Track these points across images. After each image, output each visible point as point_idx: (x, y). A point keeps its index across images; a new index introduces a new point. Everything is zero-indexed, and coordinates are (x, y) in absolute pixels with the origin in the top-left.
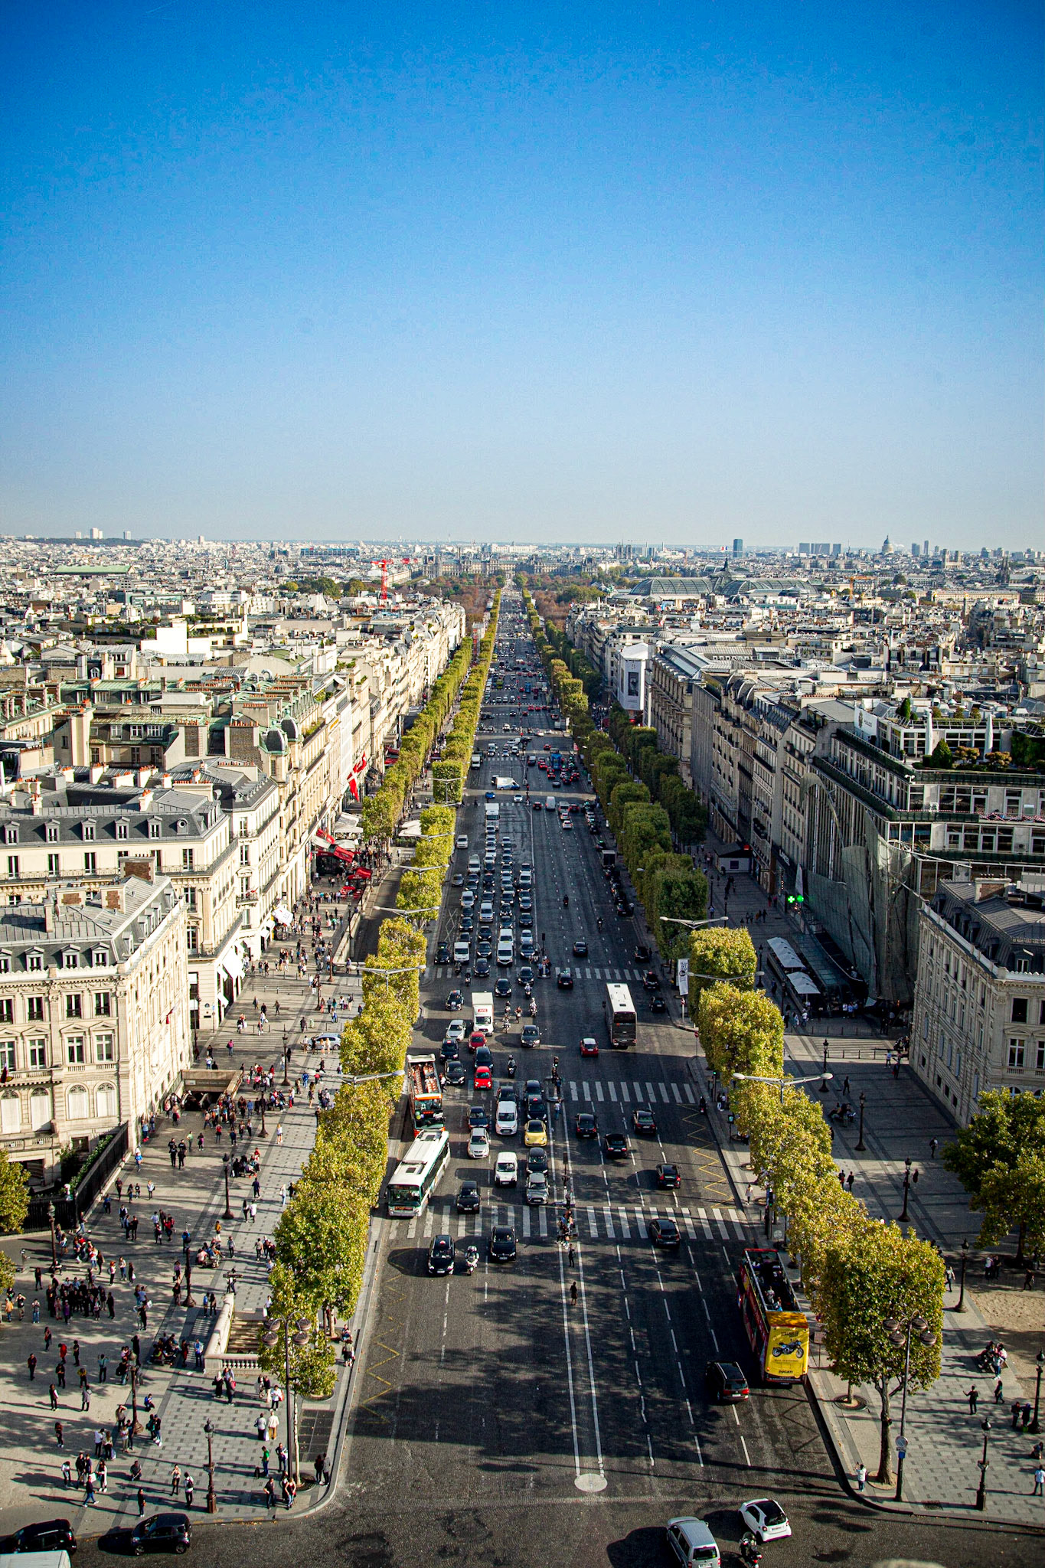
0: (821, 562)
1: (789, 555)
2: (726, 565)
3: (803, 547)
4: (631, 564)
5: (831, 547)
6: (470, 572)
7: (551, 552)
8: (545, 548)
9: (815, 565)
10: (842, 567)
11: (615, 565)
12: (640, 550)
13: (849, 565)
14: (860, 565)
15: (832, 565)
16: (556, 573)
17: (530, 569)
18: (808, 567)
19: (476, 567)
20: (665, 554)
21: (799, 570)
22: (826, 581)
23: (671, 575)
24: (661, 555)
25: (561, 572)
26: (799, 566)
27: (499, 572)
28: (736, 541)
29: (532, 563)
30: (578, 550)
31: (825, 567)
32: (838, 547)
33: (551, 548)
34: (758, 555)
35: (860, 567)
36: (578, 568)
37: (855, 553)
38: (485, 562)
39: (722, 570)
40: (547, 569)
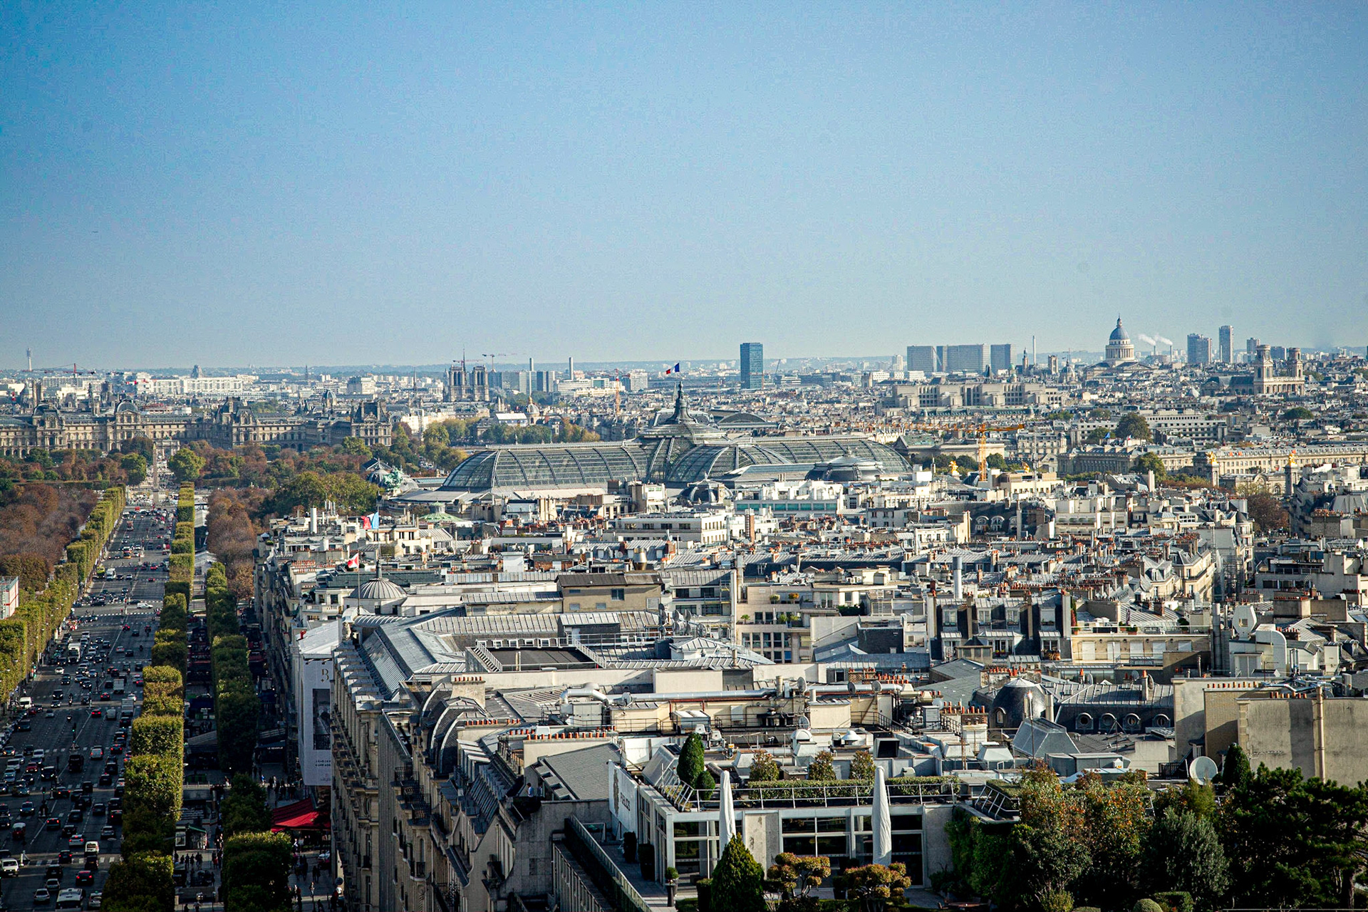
0: (946, 391)
1: (880, 376)
2: (678, 407)
3: (917, 356)
4: (484, 412)
5: (987, 353)
6: (61, 446)
7: (291, 391)
8: (277, 379)
9: (931, 399)
10: (1000, 401)
11: (441, 417)
12: (514, 378)
13: (1016, 397)
14: (1042, 395)
15: (974, 397)
16: (284, 442)
17: (222, 435)
18: (915, 404)
19: (79, 434)
21: (893, 412)
22: (946, 438)
23: (577, 438)
24: (564, 389)
25: (298, 441)
26: (892, 403)
27: (142, 447)
28: (745, 348)
29: (226, 418)
30: (355, 382)
31: (958, 402)
32: (1002, 352)
33: (292, 380)
34: (805, 380)
35: (1043, 399)
36: (343, 428)
37: (1044, 366)
38: (102, 421)
39: (671, 420)
40: (265, 433)
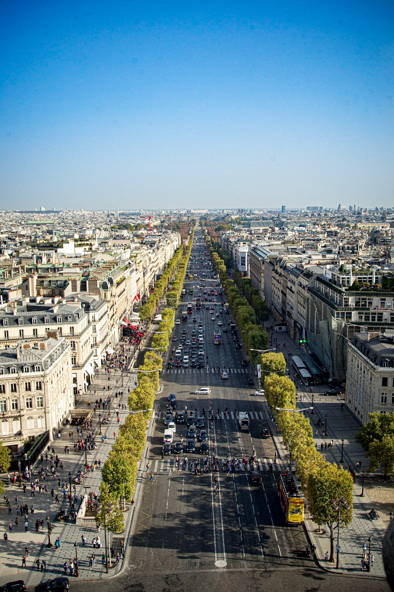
0: (315, 214)
1: (303, 211)
2: (279, 215)
3: (308, 208)
4: (243, 216)
5: (319, 208)
6: (183, 220)
7: (213, 212)
8: (211, 210)
9: (313, 215)
10: (323, 215)
11: (237, 216)
12: (247, 211)
13: (326, 215)
15: (319, 215)
16: (215, 220)
17: (206, 219)
18: (310, 216)
19: (185, 219)
20: (256, 212)
21: (307, 217)
22: (317, 221)
23: (258, 220)
24: (255, 212)
25: (217, 220)
26: (307, 215)
27: (193, 220)
28: (283, 207)
29: (206, 216)
30: (223, 211)
31: (317, 215)
32: (321, 208)
33: (213, 211)
34: (291, 212)
35: (330, 215)
36: (223, 218)
37: (328, 210)
38: (188, 217)
39: (277, 217)
40: (212, 219)
